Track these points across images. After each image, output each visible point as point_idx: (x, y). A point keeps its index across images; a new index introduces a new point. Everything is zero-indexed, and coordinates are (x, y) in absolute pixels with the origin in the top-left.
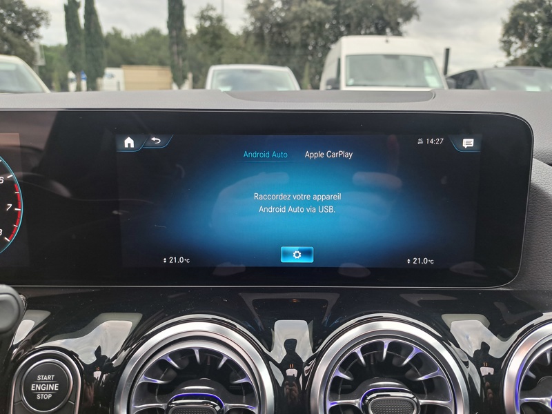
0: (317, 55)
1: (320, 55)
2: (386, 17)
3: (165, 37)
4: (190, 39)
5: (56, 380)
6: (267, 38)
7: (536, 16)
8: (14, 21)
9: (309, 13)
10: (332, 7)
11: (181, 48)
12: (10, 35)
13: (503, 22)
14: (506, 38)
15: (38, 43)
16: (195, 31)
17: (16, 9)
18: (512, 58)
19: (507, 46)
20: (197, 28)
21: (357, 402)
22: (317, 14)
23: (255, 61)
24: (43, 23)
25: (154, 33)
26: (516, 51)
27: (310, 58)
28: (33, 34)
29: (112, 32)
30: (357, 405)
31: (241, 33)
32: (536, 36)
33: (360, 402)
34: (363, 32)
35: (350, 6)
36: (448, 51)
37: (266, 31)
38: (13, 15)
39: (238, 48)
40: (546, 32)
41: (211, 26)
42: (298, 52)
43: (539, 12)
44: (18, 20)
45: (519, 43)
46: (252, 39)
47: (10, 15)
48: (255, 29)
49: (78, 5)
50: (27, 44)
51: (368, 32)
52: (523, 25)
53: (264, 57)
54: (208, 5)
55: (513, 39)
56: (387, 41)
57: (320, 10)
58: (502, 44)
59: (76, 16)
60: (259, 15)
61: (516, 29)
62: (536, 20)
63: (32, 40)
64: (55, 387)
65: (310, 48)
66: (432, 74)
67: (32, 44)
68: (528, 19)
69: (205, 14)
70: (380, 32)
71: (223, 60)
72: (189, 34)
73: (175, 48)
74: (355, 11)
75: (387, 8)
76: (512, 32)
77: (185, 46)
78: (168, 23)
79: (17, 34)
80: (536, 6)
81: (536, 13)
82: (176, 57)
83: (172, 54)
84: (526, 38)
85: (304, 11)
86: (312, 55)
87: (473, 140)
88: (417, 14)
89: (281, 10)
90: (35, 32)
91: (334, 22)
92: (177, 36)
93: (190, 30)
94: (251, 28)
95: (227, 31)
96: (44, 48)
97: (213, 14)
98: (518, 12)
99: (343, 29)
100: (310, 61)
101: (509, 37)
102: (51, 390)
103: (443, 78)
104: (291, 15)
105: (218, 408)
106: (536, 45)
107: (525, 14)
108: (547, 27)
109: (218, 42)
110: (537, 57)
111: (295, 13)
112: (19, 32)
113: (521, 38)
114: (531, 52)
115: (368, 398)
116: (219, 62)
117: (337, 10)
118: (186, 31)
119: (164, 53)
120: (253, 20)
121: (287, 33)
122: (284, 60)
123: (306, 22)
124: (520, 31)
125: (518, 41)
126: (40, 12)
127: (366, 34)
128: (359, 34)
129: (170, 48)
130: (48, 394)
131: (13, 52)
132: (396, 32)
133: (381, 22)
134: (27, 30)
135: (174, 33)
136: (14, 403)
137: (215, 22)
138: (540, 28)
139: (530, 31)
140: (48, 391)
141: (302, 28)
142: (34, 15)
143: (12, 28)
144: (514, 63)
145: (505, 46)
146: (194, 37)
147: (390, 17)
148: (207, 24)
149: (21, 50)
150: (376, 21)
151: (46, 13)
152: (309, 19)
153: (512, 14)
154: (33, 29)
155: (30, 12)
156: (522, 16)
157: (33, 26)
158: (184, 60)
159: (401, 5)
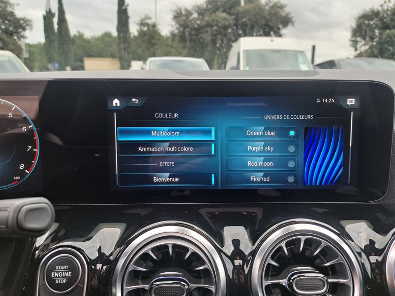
0: (223, 50)
1: (225, 50)
2: (270, 24)
3: (115, 38)
4: (133, 39)
5: (70, 269)
6: (188, 38)
7: (374, 23)
8: (7, 26)
9: (217, 21)
10: (233, 17)
11: (126, 45)
12: (4, 36)
13: (352, 27)
14: (353, 39)
15: (24, 41)
16: (136, 34)
17: (9, 18)
18: (358, 52)
19: (355, 44)
20: (138, 31)
21: (284, 282)
22: (223, 22)
23: (180, 55)
24: (28, 28)
25: (107, 35)
26: (361, 47)
27: (218, 52)
28: (21, 36)
29: (77, 34)
30: (284, 284)
31: (169, 35)
32: (374, 37)
33: (287, 281)
34: (254, 34)
35: (245, 17)
36: (314, 47)
37: (187, 34)
38: (7, 22)
39: (167, 46)
40: (381, 34)
41: (148, 30)
42: (209, 48)
43: (376, 21)
44: (10, 26)
45: (363, 42)
46: (177, 39)
47: (4, 22)
48: (179, 32)
49: (53, 15)
50: (16, 42)
51: (258, 34)
52: (365, 30)
53: (185, 51)
54: (146, 16)
55: (359, 39)
56: (272, 41)
57: (225, 19)
58: (351, 43)
59: (52, 23)
60: (182, 23)
61: (361, 33)
62: (374, 26)
63: (20, 40)
64: (69, 274)
65: (218, 45)
66: (304, 63)
67: (19, 43)
68: (369, 25)
69: (144, 21)
70: (267, 34)
71: (157, 54)
72: (132, 35)
73: (122, 46)
74: (249, 20)
75: (271, 17)
76: (358, 34)
77: (130, 44)
78: (117, 28)
79: (9, 36)
80: (374, 17)
81: (374, 21)
82: (123, 52)
83: (120, 49)
84: (368, 39)
85: (213, 20)
86: (219, 50)
87: (354, 99)
88: (292, 22)
89: (198, 19)
90: (22, 34)
91: (235, 28)
92: (124, 37)
93: (133, 33)
94: (176, 32)
95: (159, 34)
96: (28, 45)
97: (149, 22)
98: (361, 20)
99: (240, 32)
100: (217, 54)
101: (356, 38)
102: (66, 277)
103: (311, 66)
104: (204, 23)
105: (187, 287)
106: (374, 43)
107: (366, 22)
108: (381, 31)
109: (153, 41)
110: (376, 52)
111: (208, 21)
112: (11, 34)
113: (364, 39)
114: (371, 48)
115: (292, 278)
116: (154, 55)
117: (237, 19)
118: (130, 33)
119: (114, 48)
120: (178, 26)
121: (202, 35)
122: (200, 53)
123: (215, 28)
124: (363, 33)
125: (362, 40)
126: (26, 20)
127: (257, 36)
128: (252, 35)
129: (119, 45)
130: (64, 279)
131: (6, 48)
132: (278, 34)
133: (267, 27)
134: (16, 33)
135: (122, 35)
136: (39, 286)
137: (151, 27)
138: (377, 32)
139: (370, 34)
140: (64, 277)
141: (212, 31)
142: (22, 22)
143: (6, 31)
144: (360, 55)
145: (354, 44)
146: (136, 38)
147: (273, 24)
148: (145, 29)
149: (12, 47)
150: (264, 27)
151: (30, 21)
152: (217, 25)
153: (358, 22)
154: (21, 32)
155: (19, 20)
156: (365, 23)
157: (21, 30)
158: (128, 54)
159: (281, 16)
